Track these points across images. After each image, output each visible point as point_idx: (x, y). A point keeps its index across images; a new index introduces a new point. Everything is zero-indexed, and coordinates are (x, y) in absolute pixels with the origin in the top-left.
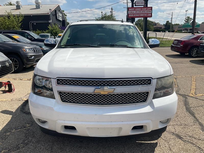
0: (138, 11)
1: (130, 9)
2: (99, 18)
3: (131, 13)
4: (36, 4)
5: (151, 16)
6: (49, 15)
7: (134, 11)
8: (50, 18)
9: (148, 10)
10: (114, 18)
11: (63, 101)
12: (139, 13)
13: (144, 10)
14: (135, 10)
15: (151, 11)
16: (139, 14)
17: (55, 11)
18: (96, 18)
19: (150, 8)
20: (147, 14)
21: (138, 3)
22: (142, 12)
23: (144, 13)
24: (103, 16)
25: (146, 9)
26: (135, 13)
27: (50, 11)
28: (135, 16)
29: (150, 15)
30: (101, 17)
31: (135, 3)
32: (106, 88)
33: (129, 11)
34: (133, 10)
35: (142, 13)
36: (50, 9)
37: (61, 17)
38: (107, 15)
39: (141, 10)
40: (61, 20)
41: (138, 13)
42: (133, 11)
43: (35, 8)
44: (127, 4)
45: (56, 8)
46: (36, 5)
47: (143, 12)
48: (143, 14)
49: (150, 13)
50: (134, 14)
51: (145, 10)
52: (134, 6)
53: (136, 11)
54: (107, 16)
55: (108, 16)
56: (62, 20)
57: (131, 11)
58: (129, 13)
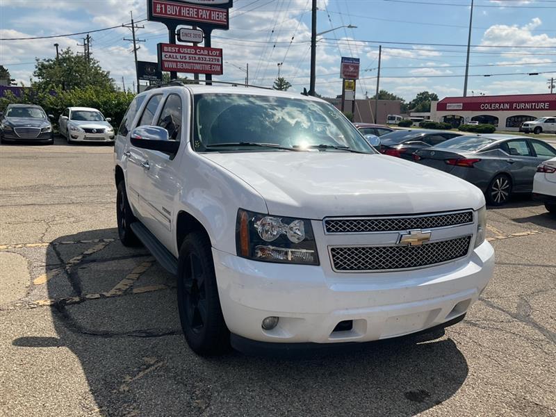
0: (187, 56)
1: (166, 49)
2: (48, 61)
3: (170, 59)
5: (221, 72)
7: (178, 55)
9: (213, 56)
10: (96, 65)
11: (337, 268)
12: (191, 61)
13: (202, 55)
14: (179, 52)
15: (220, 58)
16: (190, 63)
18: (37, 60)
19: (218, 52)
20: (211, 64)
21: (186, 35)
22: (197, 58)
23: (203, 62)
24: (60, 56)
25: (208, 53)
26: (179, 60)
28: (180, 66)
29: (219, 69)
30: (53, 59)
31: (178, 35)
32: (414, 232)
33: (163, 54)
34: (175, 52)
35: (198, 61)
38: (74, 55)
39: (196, 54)
41: (187, 60)
42: (174, 54)
44: (133, 32)
47: (199, 58)
48: (200, 63)
49: (218, 65)
50: (177, 62)
51: (206, 55)
52: (178, 43)
53: (182, 55)
54: (75, 58)
55: (77, 57)
57: (168, 54)
58: (164, 58)
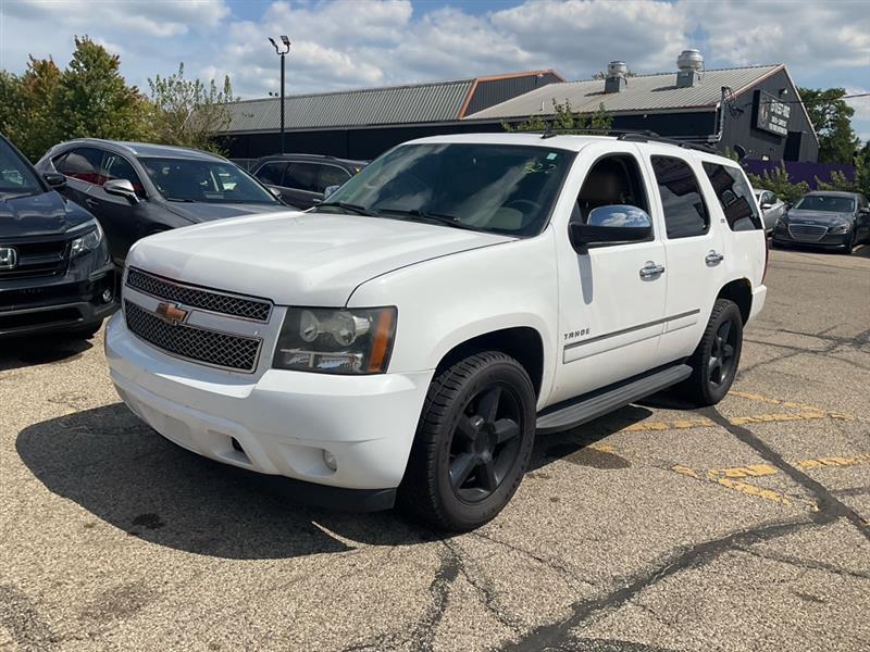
4: (681, 68)
6: (714, 112)
8: (719, 123)
17: (755, 95)
27: (724, 97)
36: (724, 89)
37: (784, 119)
40: (784, 131)
43: (675, 84)
45: (762, 82)
46: (679, 73)
56: (789, 133)
